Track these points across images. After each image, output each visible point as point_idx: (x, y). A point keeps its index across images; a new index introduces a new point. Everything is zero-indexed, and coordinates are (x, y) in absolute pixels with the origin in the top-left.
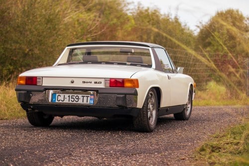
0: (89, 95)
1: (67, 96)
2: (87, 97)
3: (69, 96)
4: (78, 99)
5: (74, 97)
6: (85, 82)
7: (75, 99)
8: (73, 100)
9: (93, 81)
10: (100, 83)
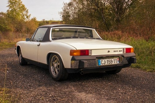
0: (117, 59)
1: (106, 60)
3: (107, 61)
8: (109, 62)
9: (119, 50)
10: (121, 51)
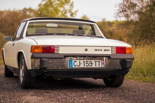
0: (100, 61)
1: (82, 61)
2: (99, 62)
3: (84, 62)
4: (92, 64)
5: (88, 63)
6: (97, 50)
7: (89, 64)
8: (87, 65)
9: (103, 49)
10: (108, 50)
